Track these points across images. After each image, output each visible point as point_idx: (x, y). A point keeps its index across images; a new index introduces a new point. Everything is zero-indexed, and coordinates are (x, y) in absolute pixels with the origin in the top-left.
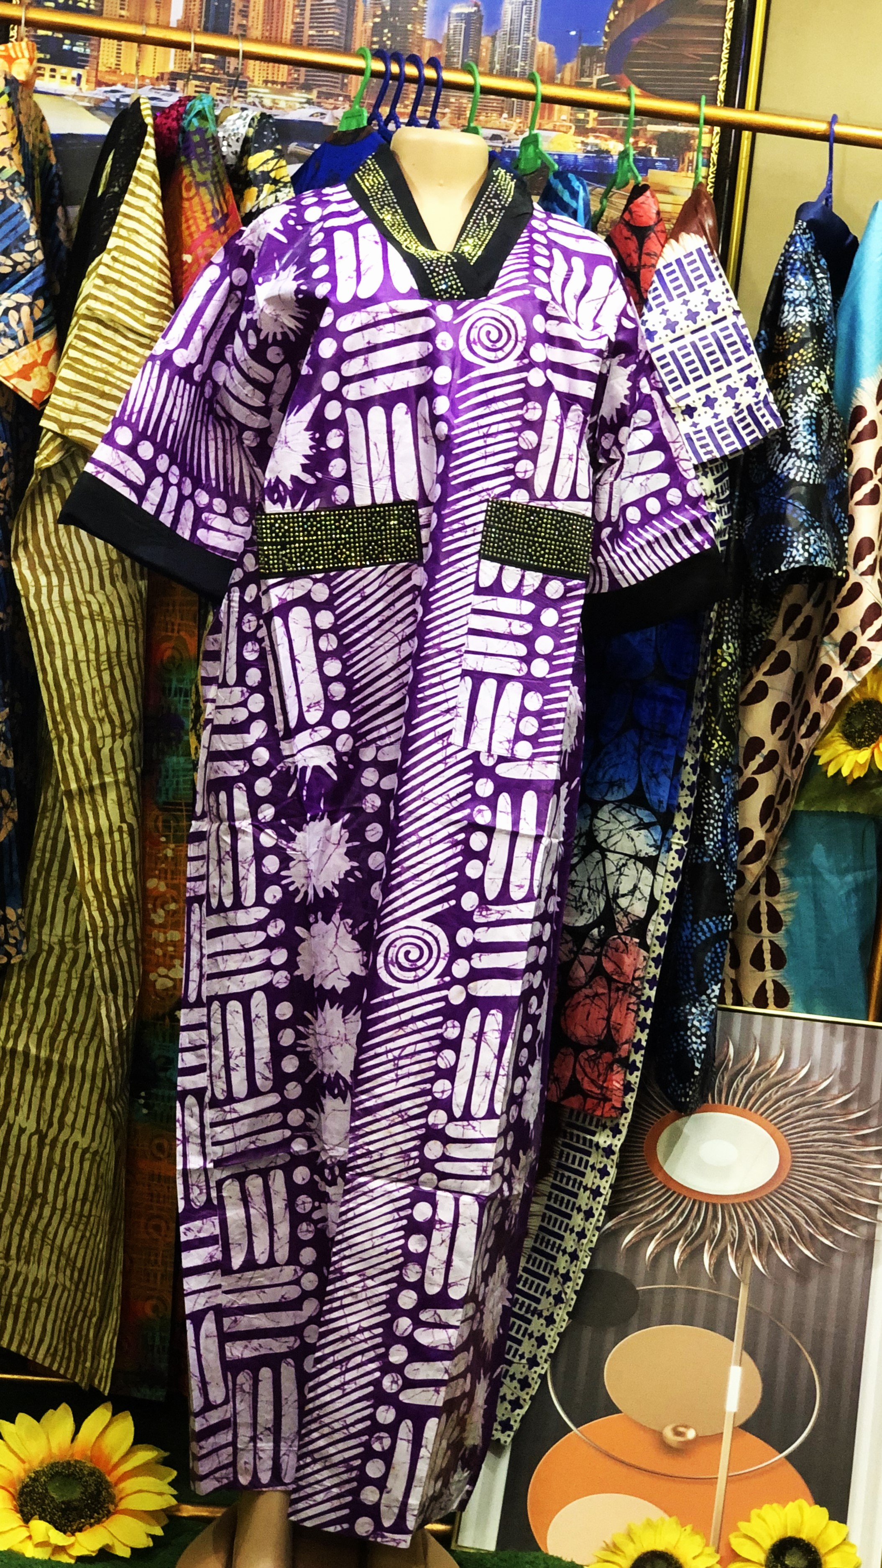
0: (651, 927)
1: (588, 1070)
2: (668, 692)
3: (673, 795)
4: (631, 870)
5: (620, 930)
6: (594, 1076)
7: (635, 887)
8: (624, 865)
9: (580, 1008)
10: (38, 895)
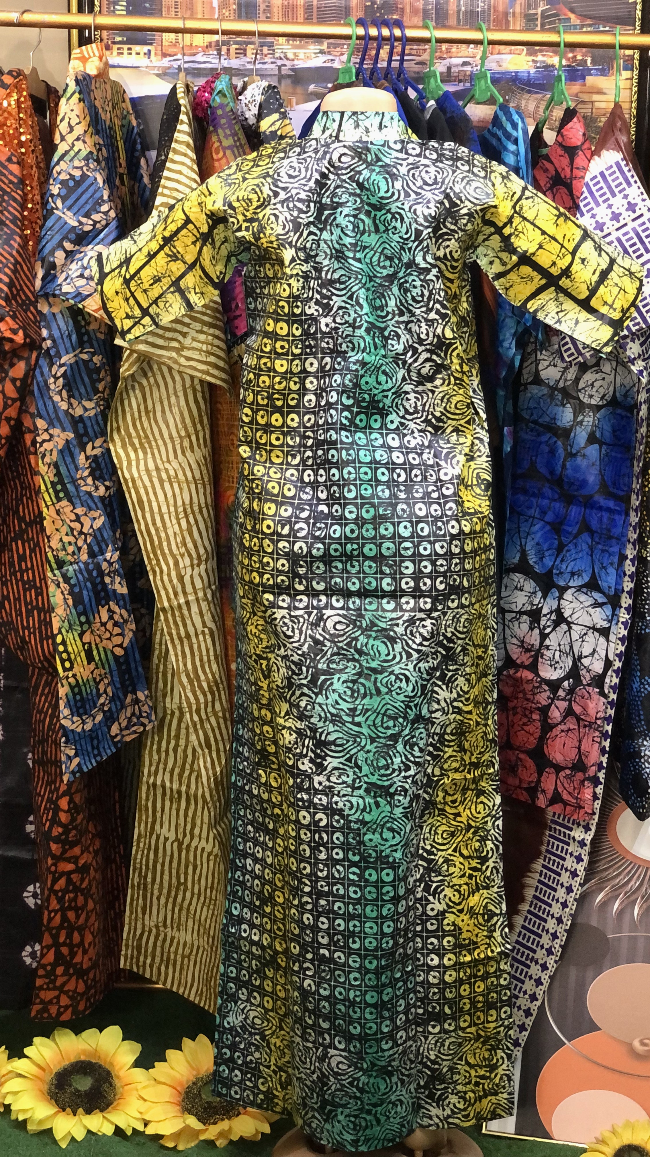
0: (607, 680)
1: (566, 785)
2: (611, 504)
3: (619, 581)
4: (591, 638)
5: (585, 683)
6: (571, 790)
7: (594, 650)
8: (585, 634)
9: (558, 738)
10: (160, 675)
